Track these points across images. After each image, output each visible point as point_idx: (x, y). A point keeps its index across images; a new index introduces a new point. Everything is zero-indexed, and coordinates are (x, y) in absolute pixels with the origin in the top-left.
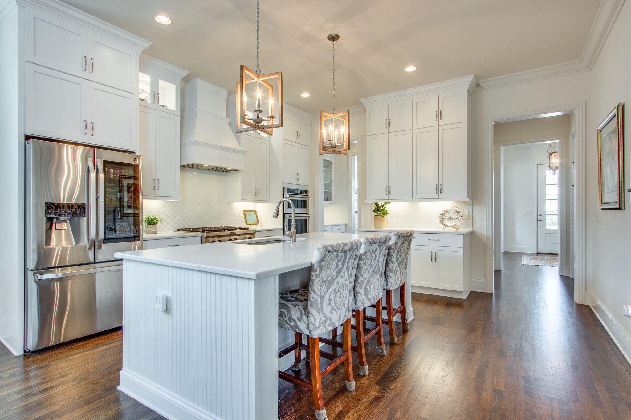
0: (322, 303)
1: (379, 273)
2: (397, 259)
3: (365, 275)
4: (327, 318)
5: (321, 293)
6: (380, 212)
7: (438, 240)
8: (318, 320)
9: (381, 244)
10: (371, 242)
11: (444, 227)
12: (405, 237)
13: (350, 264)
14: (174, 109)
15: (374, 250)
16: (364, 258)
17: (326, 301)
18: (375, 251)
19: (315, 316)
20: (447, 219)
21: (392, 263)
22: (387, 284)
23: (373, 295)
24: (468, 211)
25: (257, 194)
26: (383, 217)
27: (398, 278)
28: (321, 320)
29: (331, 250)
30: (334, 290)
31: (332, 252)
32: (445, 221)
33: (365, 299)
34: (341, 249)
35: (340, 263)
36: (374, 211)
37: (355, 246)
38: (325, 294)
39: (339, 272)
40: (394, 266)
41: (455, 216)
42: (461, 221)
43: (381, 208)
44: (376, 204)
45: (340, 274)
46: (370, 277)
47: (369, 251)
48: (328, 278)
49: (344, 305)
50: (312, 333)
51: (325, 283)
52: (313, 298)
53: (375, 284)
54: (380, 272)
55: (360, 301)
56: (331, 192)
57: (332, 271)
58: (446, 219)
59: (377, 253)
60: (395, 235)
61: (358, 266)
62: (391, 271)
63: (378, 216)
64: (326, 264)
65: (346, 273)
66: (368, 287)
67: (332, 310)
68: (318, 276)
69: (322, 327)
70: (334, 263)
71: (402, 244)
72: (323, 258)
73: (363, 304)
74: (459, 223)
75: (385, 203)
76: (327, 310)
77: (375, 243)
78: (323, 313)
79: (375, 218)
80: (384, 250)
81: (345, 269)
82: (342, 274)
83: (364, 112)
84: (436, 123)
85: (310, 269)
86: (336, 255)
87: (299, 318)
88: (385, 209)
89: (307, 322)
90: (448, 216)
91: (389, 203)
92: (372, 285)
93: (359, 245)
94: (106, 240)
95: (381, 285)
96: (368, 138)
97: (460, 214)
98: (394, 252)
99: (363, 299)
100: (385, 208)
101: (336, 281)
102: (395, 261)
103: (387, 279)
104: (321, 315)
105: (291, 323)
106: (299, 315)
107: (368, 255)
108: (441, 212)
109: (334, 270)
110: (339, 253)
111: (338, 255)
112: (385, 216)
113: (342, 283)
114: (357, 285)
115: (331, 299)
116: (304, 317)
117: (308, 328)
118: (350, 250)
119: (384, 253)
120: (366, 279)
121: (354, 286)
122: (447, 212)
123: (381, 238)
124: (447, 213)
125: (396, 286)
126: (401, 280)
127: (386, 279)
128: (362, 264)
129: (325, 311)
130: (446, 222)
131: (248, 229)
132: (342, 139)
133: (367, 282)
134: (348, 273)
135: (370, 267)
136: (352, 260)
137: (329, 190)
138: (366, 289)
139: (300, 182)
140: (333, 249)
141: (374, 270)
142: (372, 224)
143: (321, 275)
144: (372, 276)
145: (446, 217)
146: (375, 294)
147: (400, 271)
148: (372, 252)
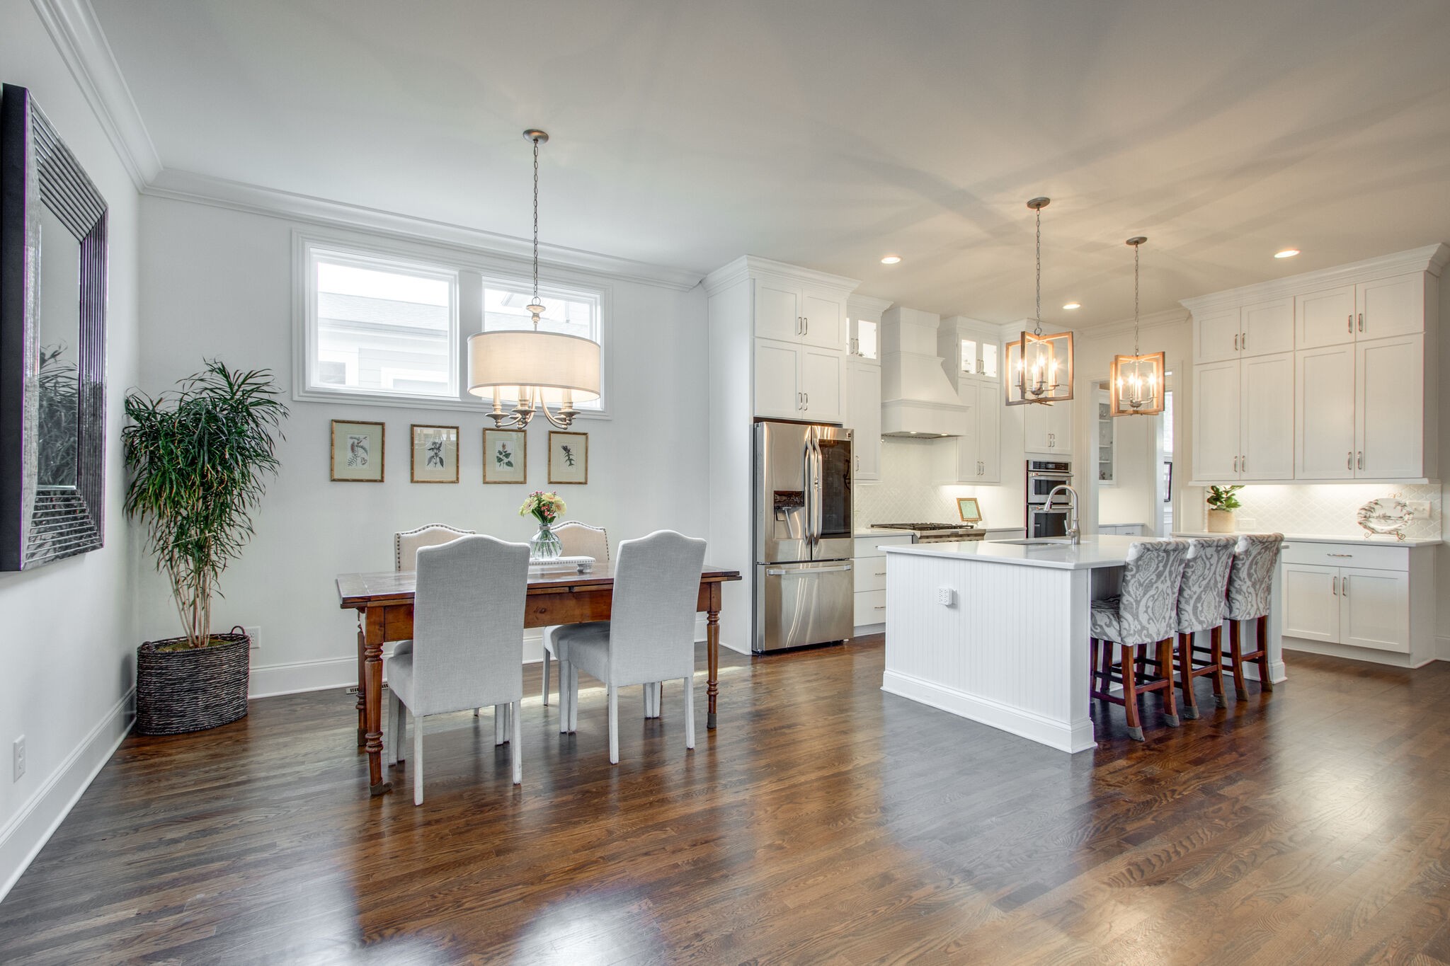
0: (1137, 608)
1: (1216, 589)
2: (1250, 575)
3: (1194, 589)
4: (1143, 628)
5: (1136, 597)
6: (1221, 502)
7: (1351, 556)
8: (1132, 627)
9: (1219, 548)
10: (1203, 545)
11: (1370, 533)
12: (1264, 543)
13: (1173, 568)
14: (874, 357)
15: (1209, 556)
16: (1193, 565)
17: (1142, 608)
18: (1211, 558)
19: (1129, 620)
20: (1378, 517)
21: (1241, 580)
22: (1231, 611)
23: (1206, 617)
24: (1431, 503)
25: (981, 471)
26: (1228, 511)
27: (1252, 606)
28: (1136, 627)
29: (1151, 548)
30: (1153, 596)
31: (1152, 551)
32: (1371, 522)
33: (1194, 620)
34: (1163, 548)
35: (1161, 565)
36: (1209, 501)
37: (1181, 547)
38: (1141, 599)
39: (1159, 576)
40: (1244, 583)
41: (1396, 513)
42: (1409, 522)
43: (1224, 496)
44: (1213, 488)
45: (1160, 578)
46: (1202, 592)
47: (1201, 556)
48: (1146, 580)
49: (1164, 618)
50: (1125, 640)
51: (1142, 586)
52: (1127, 601)
53: (1209, 603)
54: (1218, 589)
55: (1186, 620)
56: (1111, 464)
57: (1151, 573)
58: (1373, 517)
59: (1214, 561)
60: (1246, 539)
61: (1184, 576)
62: (1239, 592)
63: (1216, 509)
64: (1144, 563)
65: (1168, 579)
66: (1199, 605)
67: (1149, 620)
68: (1133, 576)
69: (1136, 636)
70: (1153, 564)
71: (1259, 553)
72: (1142, 556)
73: (1191, 625)
74: (1404, 526)
75: (1233, 487)
76: (1143, 618)
77: (1210, 546)
78: (1138, 620)
79: (1210, 514)
80: (1225, 559)
81: (1167, 573)
82: (1162, 578)
83: (1187, 320)
84: (1351, 337)
85: (1124, 568)
86: (1156, 555)
87: (1108, 623)
88: (1233, 497)
89: (1118, 628)
90: (1379, 512)
91: (1241, 487)
92: (1205, 604)
93: (1187, 546)
94: (824, 535)
95: (1221, 609)
96: (1196, 370)
97: (1408, 509)
98: (1244, 564)
99: (1191, 620)
100: (1233, 495)
101: (1155, 586)
102: (1246, 577)
103: (1232, 604)
104: (1136, 622)
105: (1097, 629)
106: (1108, 621)
107: (1199, 561)
108: (1364, 503)
109: (1154, 572)
110: (1161, 553)
111: (1159, 555)
112: (1233, 509)
113: (1162, 591)
114: (1182, 600)
115: (1149, 607)
116: (1115, 623)
117: (1120, 635)
118: (1174, 550)
119: (1225, 562)
120: (1195, 593)
121: (1178, 601)
122: (1376, 504)
123: (1219, 540)
124: (1376, 507)
125: (1248, 616)
126: (1258, 609)
127: (1230, 604)
128: (1190, 573)
129: (1140, 618)
130: (1373, 524)
131: (972, 527)
132: (1151, 393)
133: (1197, 598)
134: (1170, 579)
135: (1201, 579)
136: (1176, 564)
137: (1107, 460)
138: (1195, 608)
139: (1055, 450)
140: (1153, 547)
141: (1208, 583)
142: (1204, 524)
143: (1137, 575)
144: (1205, 590)
145: (1374, 515)
146: (1210, 617)
147: (1257, 595)
148: (1205, 559)
